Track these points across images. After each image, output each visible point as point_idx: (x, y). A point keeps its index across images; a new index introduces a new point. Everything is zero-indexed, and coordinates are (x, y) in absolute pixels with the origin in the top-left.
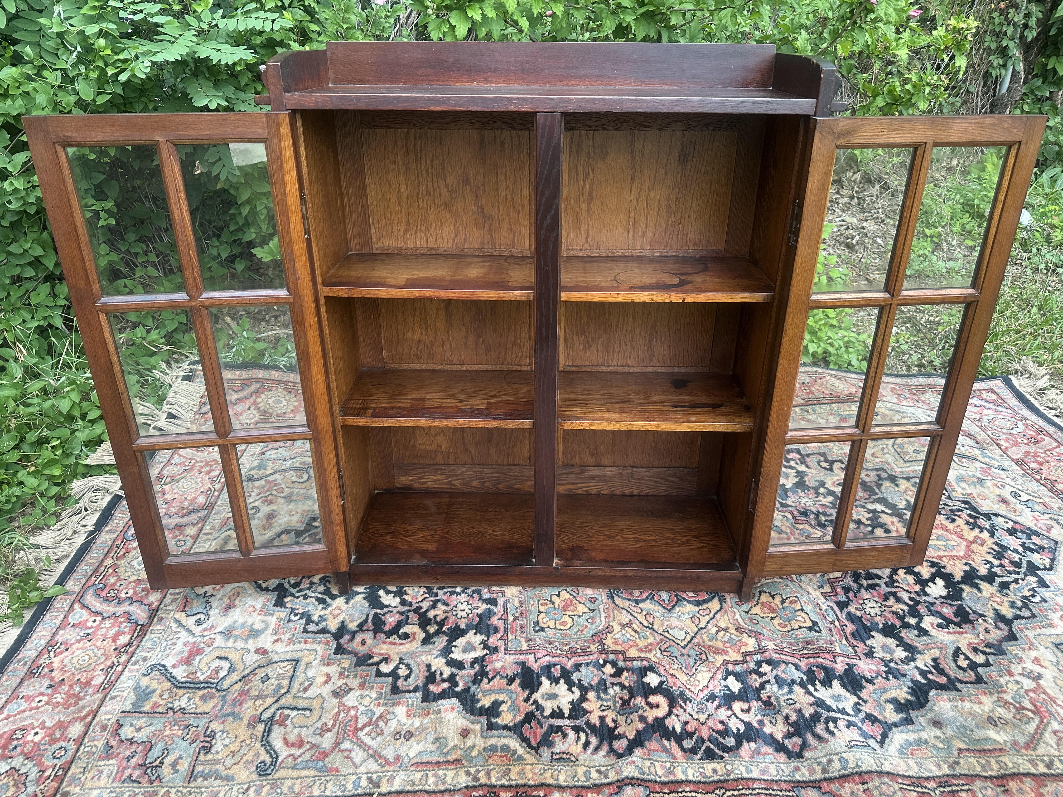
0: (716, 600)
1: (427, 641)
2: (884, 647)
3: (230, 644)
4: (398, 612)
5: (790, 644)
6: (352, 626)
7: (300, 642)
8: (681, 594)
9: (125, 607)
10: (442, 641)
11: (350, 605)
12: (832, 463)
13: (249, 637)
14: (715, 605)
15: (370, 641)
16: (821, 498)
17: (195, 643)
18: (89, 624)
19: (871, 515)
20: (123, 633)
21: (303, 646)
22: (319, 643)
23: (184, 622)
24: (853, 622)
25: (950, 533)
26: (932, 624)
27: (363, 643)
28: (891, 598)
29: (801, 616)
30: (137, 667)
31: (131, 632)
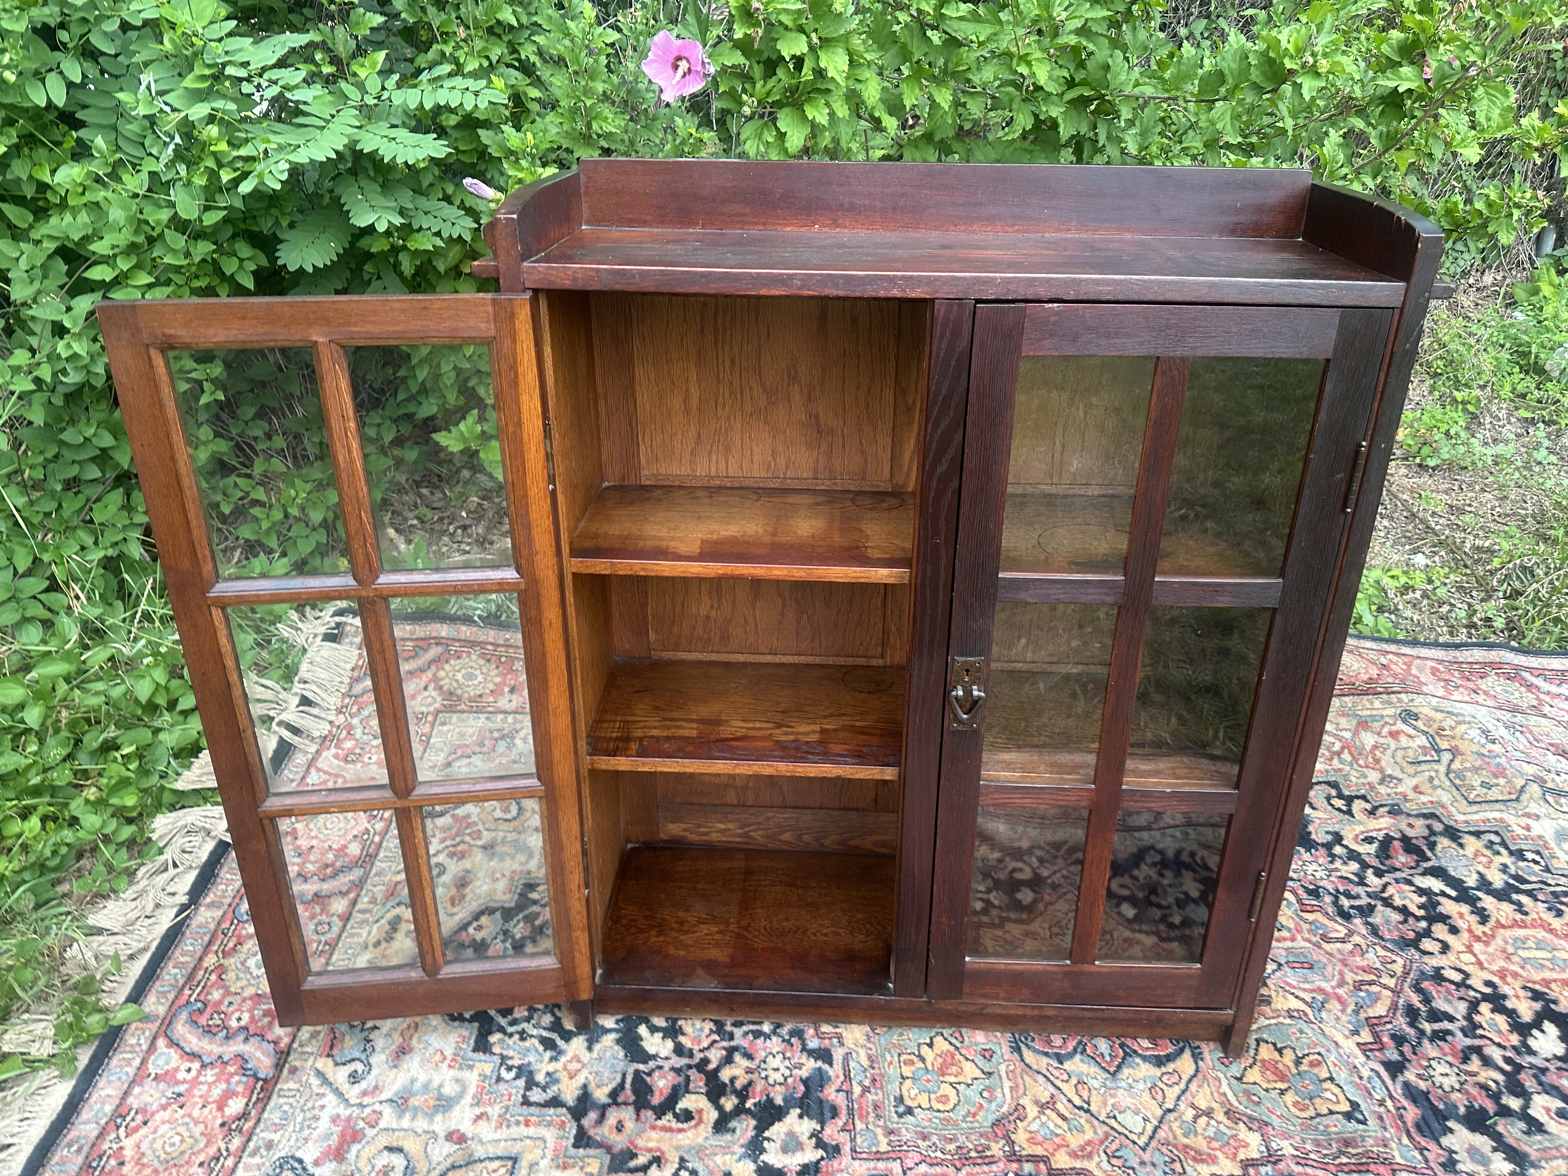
0: (1187, 1055)
1: (721, 1125)
2: (1472, 1151)
3: (405, 1123)
4: (673, 1069)
5: (1317, 1143)
6: (601, 1095)
7: (518, 1123)
8: (1129, 1042)
9: (237, 1046)
10: (745, 1127)
11: (595, 1055)
12: (1349, 800)
13: (436, 1109)
14: (1185, 1064)
15: (630, 1125)
16: (1338, 864)
17: (349, 1119)
18: (181, 1075)
19: (1423, 899)
20: (235, 1094)
21: (523, 1131)
22: (549, 1124)
23: (330, 1076)
24: (1415, 1101)
25: (1557, 935)
26: (1548, 1110)
27: (620, 1127)
28: (1475, 1059)
29: (1330, 1091)
30: (257, 1160)
31: (248, 1093)
